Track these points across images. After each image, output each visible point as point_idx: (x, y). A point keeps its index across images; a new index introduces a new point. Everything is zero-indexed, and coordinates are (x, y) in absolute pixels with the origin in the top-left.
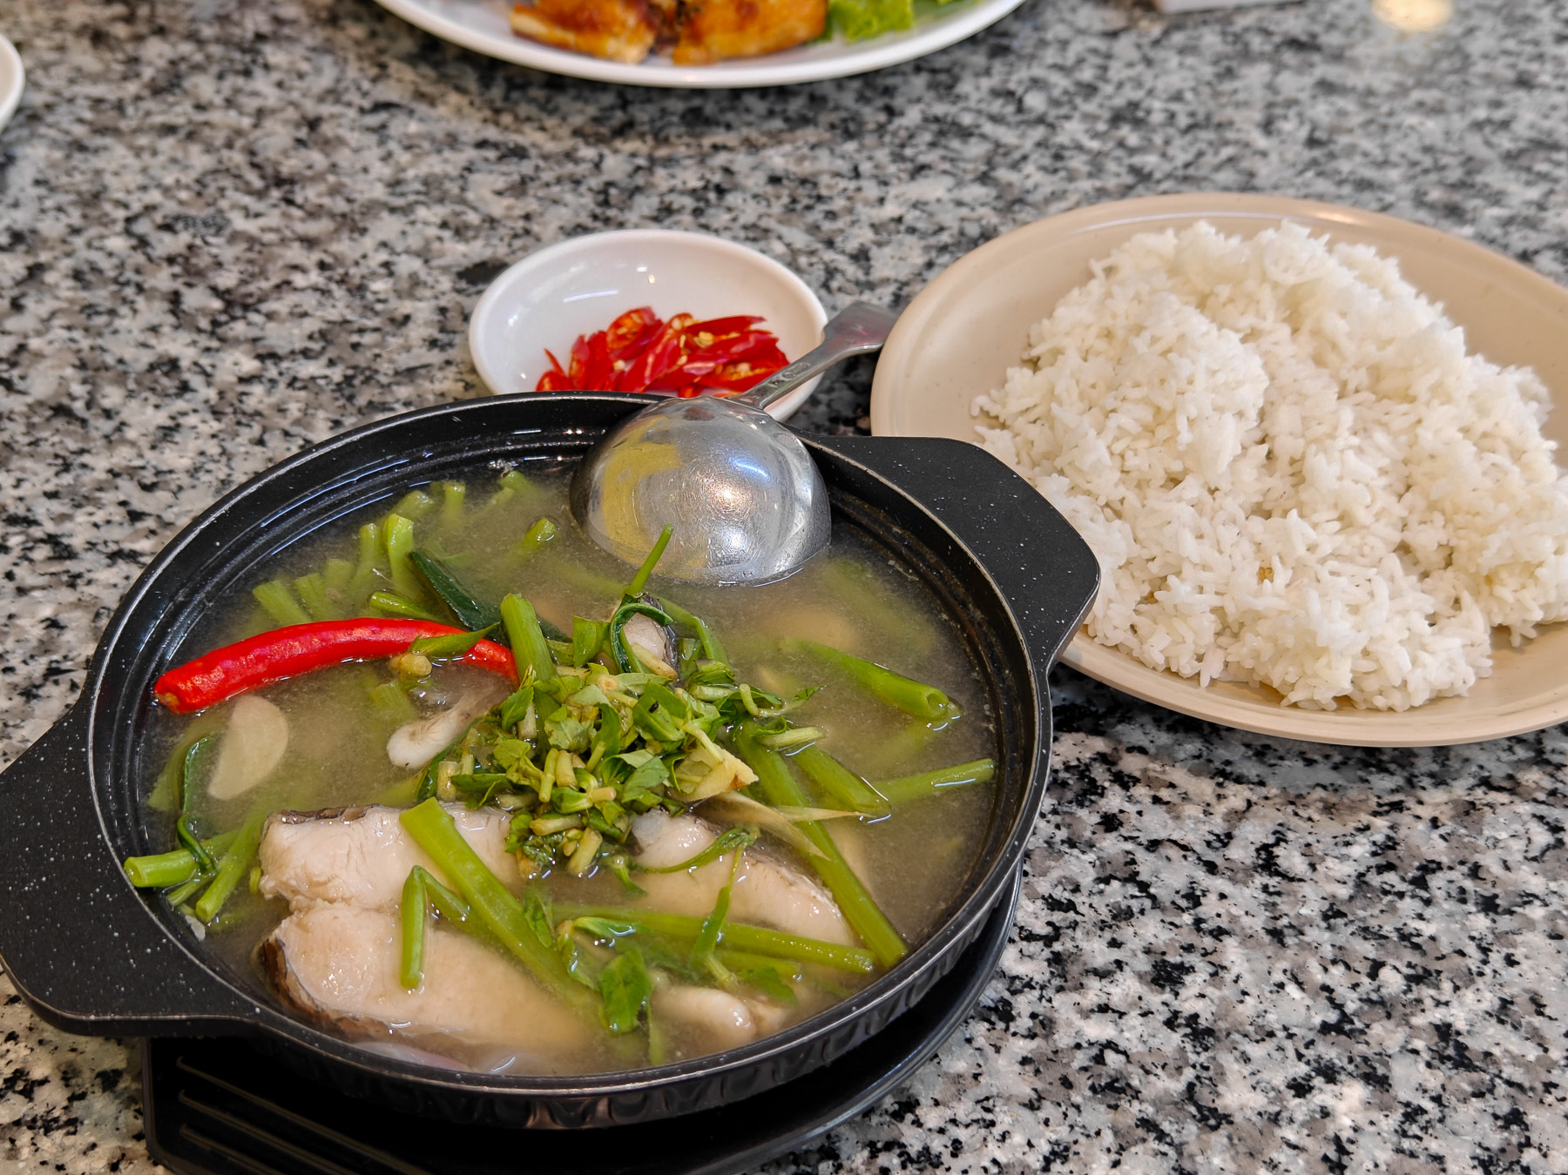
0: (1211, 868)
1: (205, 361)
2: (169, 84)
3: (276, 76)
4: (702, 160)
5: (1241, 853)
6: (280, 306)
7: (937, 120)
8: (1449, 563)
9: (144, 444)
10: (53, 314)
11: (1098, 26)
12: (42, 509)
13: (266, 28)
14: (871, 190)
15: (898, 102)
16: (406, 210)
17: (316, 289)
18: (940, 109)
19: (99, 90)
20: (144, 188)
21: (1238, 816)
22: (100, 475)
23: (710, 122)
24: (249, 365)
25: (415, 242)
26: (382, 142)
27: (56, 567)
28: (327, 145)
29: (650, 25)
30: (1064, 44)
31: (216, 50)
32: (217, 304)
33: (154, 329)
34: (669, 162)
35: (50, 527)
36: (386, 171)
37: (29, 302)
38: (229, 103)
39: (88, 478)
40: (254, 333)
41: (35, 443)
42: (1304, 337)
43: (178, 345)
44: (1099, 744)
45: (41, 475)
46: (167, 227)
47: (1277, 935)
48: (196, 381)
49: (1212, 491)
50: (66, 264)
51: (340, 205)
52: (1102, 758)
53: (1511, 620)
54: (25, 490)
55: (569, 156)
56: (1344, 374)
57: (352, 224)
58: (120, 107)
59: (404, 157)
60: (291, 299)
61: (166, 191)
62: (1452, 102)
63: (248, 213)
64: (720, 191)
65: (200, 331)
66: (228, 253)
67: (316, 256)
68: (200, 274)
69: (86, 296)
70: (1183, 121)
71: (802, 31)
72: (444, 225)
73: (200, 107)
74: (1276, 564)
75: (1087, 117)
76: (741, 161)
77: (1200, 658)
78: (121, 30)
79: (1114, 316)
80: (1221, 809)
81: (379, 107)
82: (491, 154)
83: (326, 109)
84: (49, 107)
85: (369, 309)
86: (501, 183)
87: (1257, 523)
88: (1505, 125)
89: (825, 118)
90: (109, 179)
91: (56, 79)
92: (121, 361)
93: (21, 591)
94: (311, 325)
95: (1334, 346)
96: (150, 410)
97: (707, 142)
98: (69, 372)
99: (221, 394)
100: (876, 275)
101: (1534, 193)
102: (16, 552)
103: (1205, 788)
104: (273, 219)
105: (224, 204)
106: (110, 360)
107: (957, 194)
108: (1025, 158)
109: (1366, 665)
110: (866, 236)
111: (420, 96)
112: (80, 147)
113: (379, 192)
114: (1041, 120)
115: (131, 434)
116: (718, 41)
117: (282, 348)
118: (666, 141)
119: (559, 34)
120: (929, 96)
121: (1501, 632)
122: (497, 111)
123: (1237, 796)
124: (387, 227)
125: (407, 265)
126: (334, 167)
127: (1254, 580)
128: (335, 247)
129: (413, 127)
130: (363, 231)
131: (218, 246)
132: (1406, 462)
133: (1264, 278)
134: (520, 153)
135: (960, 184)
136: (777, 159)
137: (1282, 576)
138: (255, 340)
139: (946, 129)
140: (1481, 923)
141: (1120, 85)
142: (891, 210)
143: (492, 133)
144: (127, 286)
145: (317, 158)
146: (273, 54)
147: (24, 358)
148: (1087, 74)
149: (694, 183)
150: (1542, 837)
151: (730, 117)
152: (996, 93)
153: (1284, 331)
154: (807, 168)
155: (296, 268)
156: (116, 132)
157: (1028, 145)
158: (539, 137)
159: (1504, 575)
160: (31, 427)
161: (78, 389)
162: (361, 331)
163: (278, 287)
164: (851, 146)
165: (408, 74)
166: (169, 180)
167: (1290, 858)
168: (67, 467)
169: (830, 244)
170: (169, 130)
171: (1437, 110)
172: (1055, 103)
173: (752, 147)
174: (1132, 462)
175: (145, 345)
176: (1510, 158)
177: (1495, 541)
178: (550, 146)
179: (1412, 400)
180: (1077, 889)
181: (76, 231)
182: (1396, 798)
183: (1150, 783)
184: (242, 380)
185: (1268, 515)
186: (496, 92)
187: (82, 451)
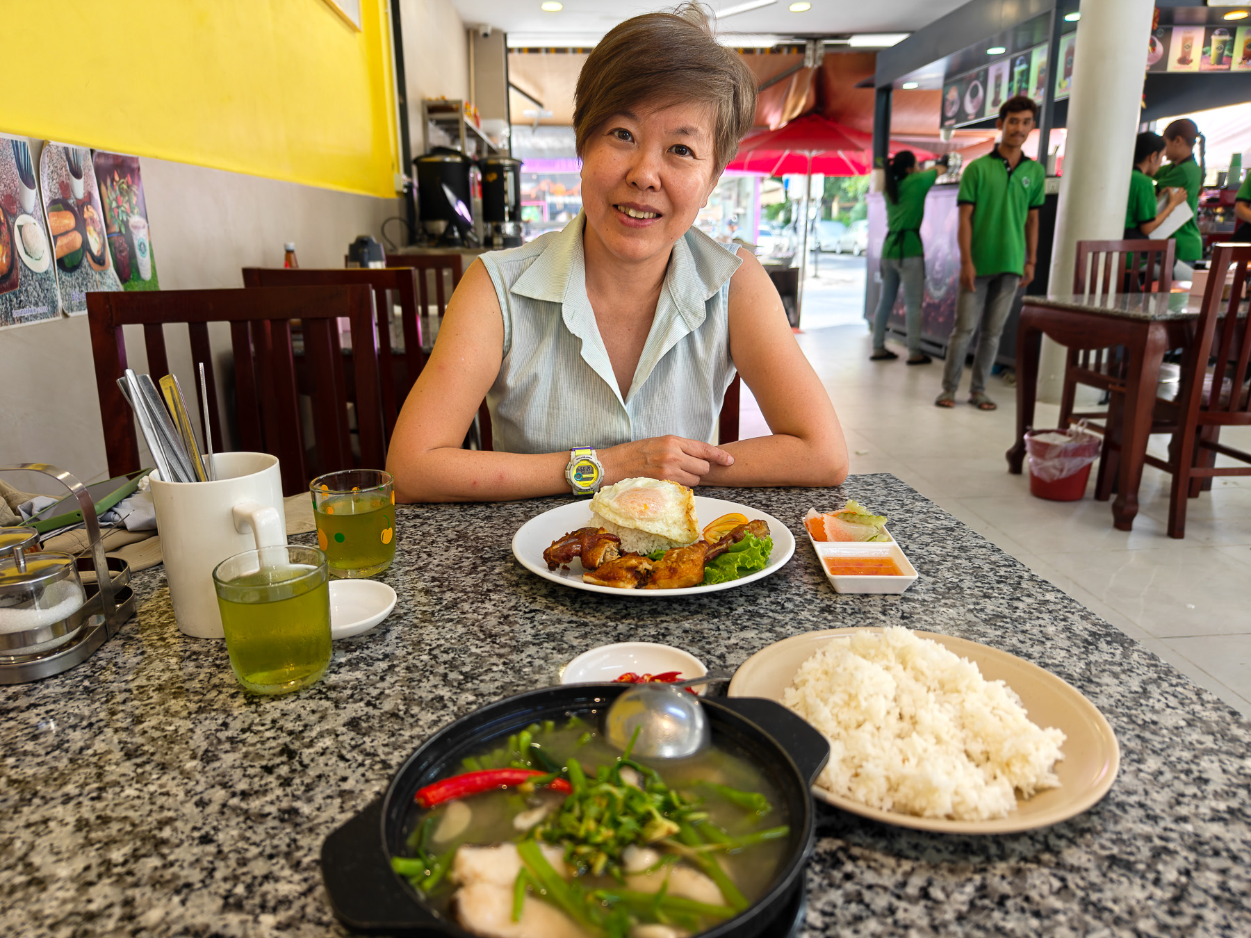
0: (899, 897)
1: (454, 697)
2: (454, 605)
3: (493, 603)
4: (657, 626)
5: (912, 890)
6: (487, 678)
7: (750, 611)
8: (988, 759)
9: (426, 727)
10: (396, 682)
11: (811, 581)
12: (380, 751)
13: (491, 588)
14: (725, 634)
15: (734, 606)
16: (539, 644)
17: (501, 671)
18: (750, 608)
19: (424, 609)
20: (438, 639)
21: (908, 874)
22: (406, 738)
23: (660, 613)
24: (471, 698)
25: (542, 654)
26: (531, 622)
27: (382, 772)
28: (510, 624)
29: (636, 578)
30: (799, 587)
31: (471, 595)
32: (461, 677)
33: (435, 686)
34: (643, 626)
35: (383, 757)
36: (533, 632)
37: (388, 678)
38: (474, 611)
39: (401, 739)
40: (474, 687)
41: (382, 726)
42: (909, 670)
43: (445, 692)
44: (839, 843)
45: (382, 738)
46: (446, 652)
47: (935, 928)
48: (450, 704)
49: (878, 729)
50: (404, 665)
51: (514, 643)
52: (841, 849)
53: (1022, 784)
54: (375, 743)
55: (604, 625)
56: (928, 684)
57: (518, 649)
58: (433, 613)
59: (540, 627)
60: (491, 675)
61: (446, 640)
62: (958, 603)
63: (477, 646)
64: (664, 635)
65: (453, 686)
66: (468, 660)
67: (502, 660)
68: (456, 667)
69: (410, 675)
70: (850, 611)
71: (695, 580)
72: (554, 649)
73: (463, 613)
74: (910, 755)
75: (809, 610)
76: (672, 626)
77: (881, 800)
78: (436, 590)
79: (827, 665)
80: (900, 871)
81: (531, 611)
82: (574, 625)
83: (511, 613)
84: (406, 614)
85: (522, 678)
86: (577, 635)
87: (899, 741)
88: (982, 610)
89: (705, 611)
90: (424, 636)
91: (411, 605)
92: (421, 697)
93: (367, 781)
94: (497, 684)
95: (922, 673)
96: (430, 714)
97: (658, 620)
98: (399, 701)
99: (459, 709)
100: (728, 663)
101: (999, 633)
102: (368, 766)
103: (891, 862)
104: (487, 648)
105: (468, 644)
106: (416, 697)
107: (759, 635)
108: (786, 623)
109: (957, 799)
110: (724, 650)
111: (548, 607)
112: (416, 626)
113: (529, 638)
114: (792, 611)
115: (421, 723)
116: (662, 582)
117: (485, 692)
118: (643, 620)
119: (602, 582)
120: (746, 604)
121: (1018, 791)
122: (577, 611)
123: (907, 865)
124: (532, 650)
125: (537, 662)
126: (512, 631)
127: (901, 763)
128: (510, 657)
129: (544, 617)
130: (522, 651)
131: (465, 658)
132: (961, 717)
133: (888, 645)
134: (585, 624)
135: (761, 632)
136: (686, 625)
137: (913, 761)
138: (475, 689)
139: (753, 615)
140: (1034, 923)
141: (822, 600)
142: (733, 641)
143: (574, 618)
144: (426, 672)
145: (507, 628)
146: (493, 596)
147: (382, 697)
148: (809, 597)
149: (653, 633)
150: (1057, 884)
151: (667, 611)
152: (772, 603)
153: (901, 667)
154: (699, 627)
155: (494, 664)
156: (430, 622)
157: (787, 619)
158: (593, 619)
159: (1014, 761)
160: (381, 720)
161: (401, 707)
162: (518, 685)
163: (486, 671)
164: (716, 620)
165: (544, 601)
166: (448, 636)
167: (937, 893)
168: (393, 735)
169: (709, 653)
170: (451, 620)
171: (953, 606)
172: (798, 606)
173: (676, 621)
174: (841, 717)
175: (431, 692)
176: (985, 621)
177: (1007, 745)
178: (597, 622)
179: (958, 691)
180: (835, 906)
181: (409, 654)
182: (983, 866)
183: (866, 859)
184: (468, 703)
185: (903, 738)
186: (577, 606)
187: (400, 730)
